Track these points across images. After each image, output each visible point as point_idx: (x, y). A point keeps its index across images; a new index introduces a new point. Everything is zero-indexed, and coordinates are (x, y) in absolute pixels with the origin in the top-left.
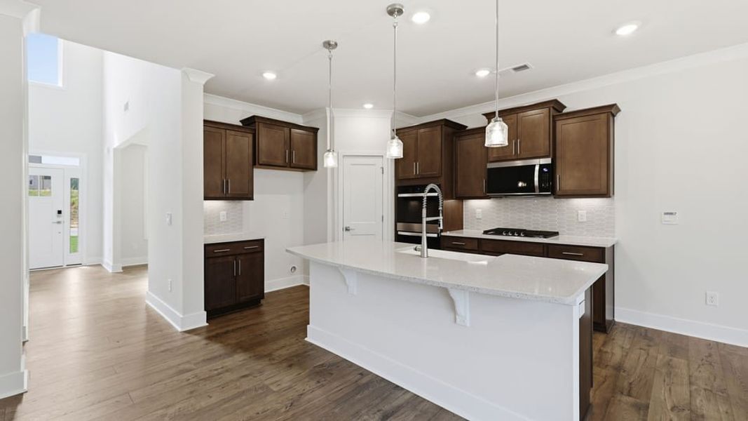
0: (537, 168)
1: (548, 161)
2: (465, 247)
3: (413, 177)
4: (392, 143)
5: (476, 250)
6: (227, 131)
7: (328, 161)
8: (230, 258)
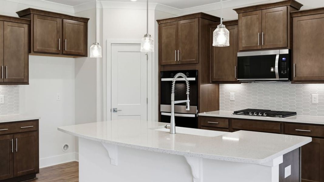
0: (277, 57)
1: (286, 51)
2: (218, 126)
3: (175, 63)
4: (145, 39)
5: (227, 128)
6: (5, 22)
7: (94, 52)
8: (8, 137)
